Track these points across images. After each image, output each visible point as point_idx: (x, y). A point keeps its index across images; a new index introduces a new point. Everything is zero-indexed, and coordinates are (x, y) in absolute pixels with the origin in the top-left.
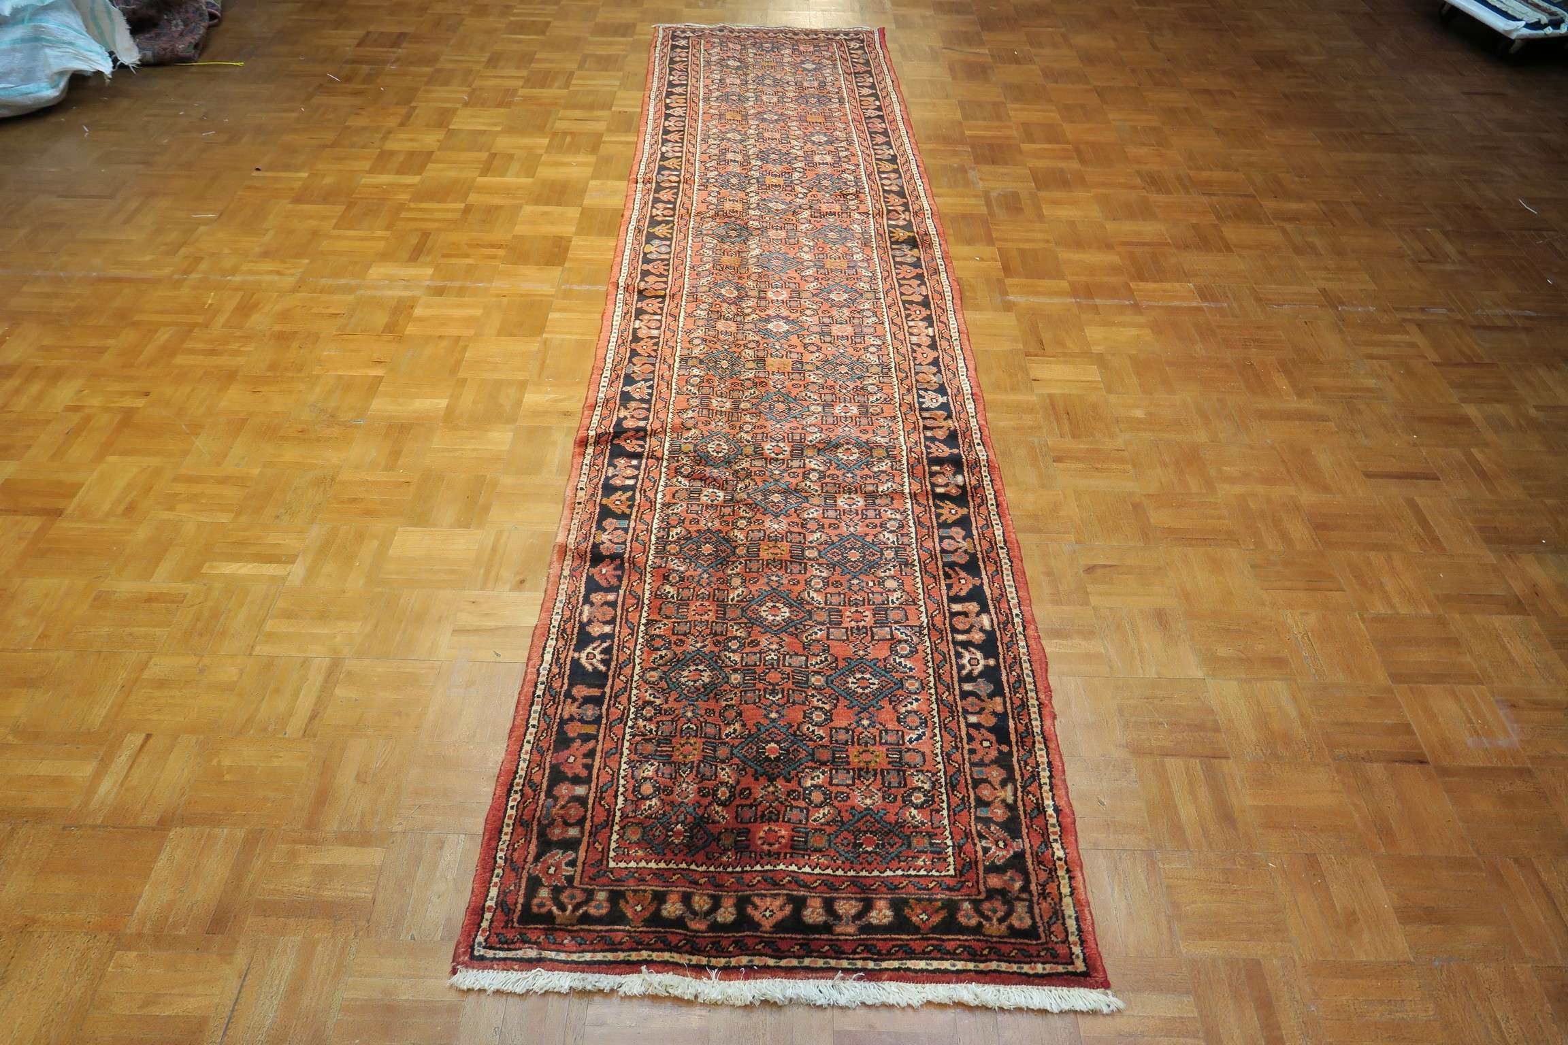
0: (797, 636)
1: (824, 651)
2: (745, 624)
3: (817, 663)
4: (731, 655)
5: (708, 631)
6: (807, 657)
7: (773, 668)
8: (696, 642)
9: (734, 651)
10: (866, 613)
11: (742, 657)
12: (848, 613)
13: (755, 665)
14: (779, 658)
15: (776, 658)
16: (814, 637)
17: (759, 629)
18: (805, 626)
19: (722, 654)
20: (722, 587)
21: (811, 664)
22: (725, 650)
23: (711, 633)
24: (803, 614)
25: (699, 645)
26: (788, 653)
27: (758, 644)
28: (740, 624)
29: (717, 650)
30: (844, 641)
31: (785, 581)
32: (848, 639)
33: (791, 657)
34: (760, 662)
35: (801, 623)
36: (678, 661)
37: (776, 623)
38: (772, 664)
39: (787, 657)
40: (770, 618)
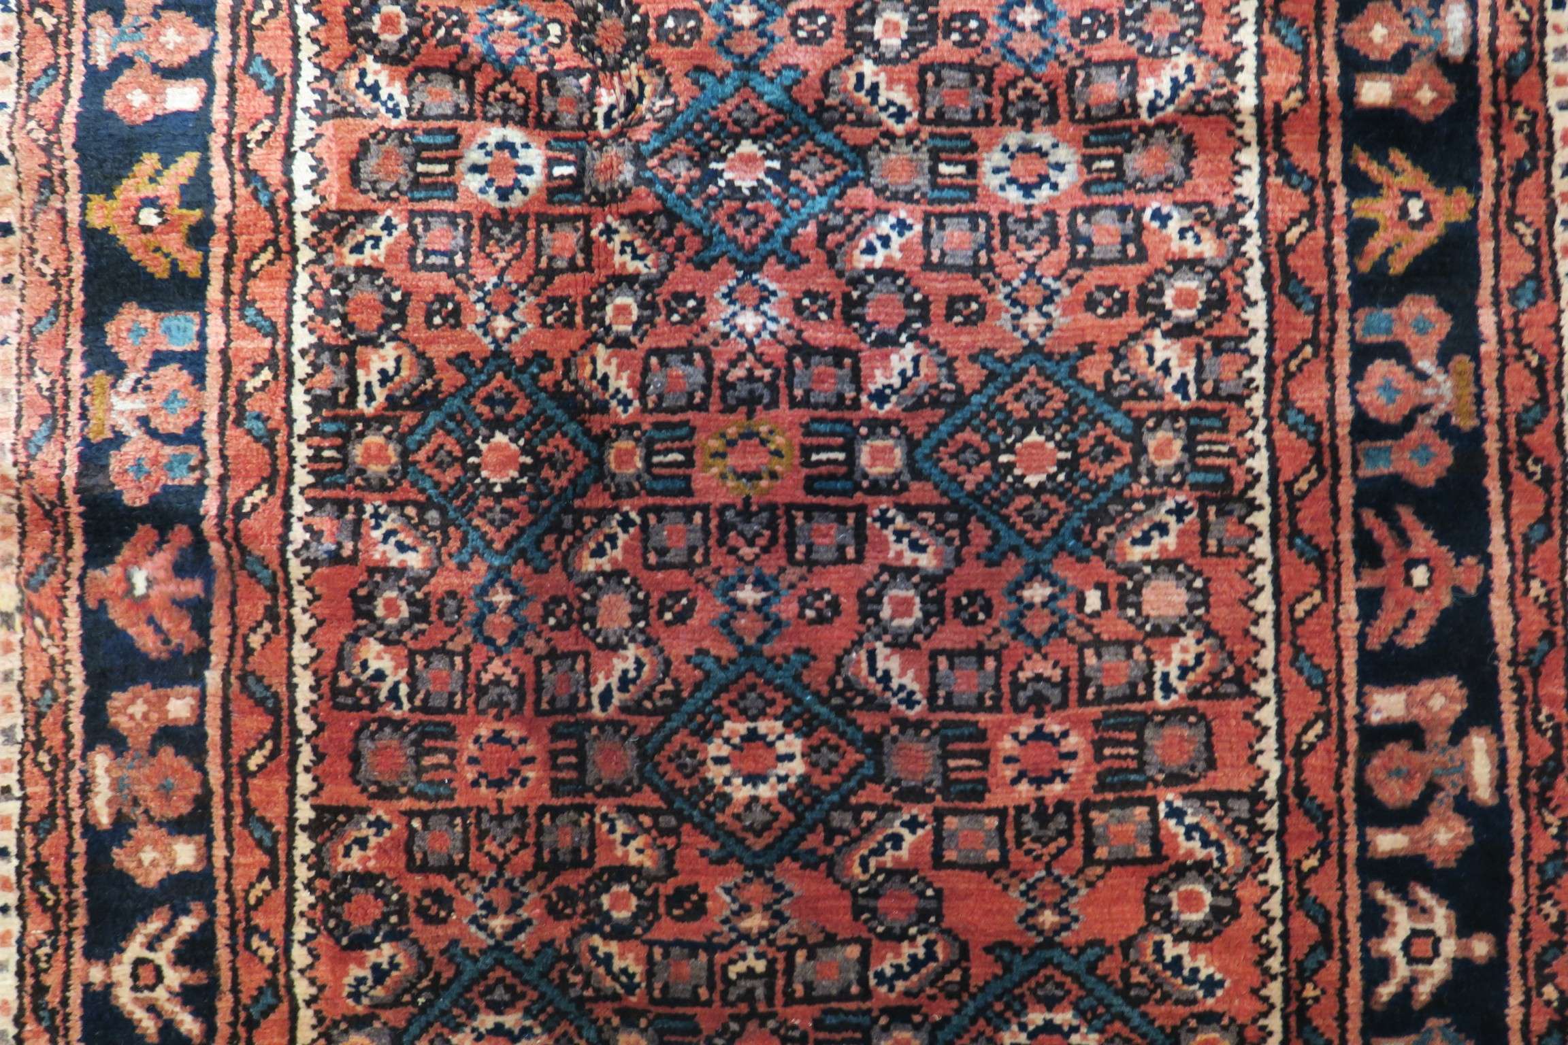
0: (831, 862)
1: (923, 916)
2: (655, 813)
3: (899, 973)
4: (614, 947)
5: (526, 858)
6: (866, 946)
7: (753, 1014)
8: (490, 908)
9: (621, 933)
10: (1073, 741)
11: (650, 959)
12: (1007, 745)
13: (695, 1000)
14: (771, 963)
15: (760, 966)
16: (888, 859)
17: (703, 841)
18: (857, 811)
19: (581, 947)
20: (565, 641)
21: (880, 976)
22: (592, 929)
23: (538, 865)
24: (854, 757)
25: (499, 923)
26: (802, 943)
27: (699, 911)
28: (634, 812)
29: (561, 930)
30: (990, 869)
31: (787, 609)
32: (1004, 862)
33: (811, 956)
34: (711, 987)
35: (843, 805)
36: (436, 988)
37: (759, 816)
38: (749, 996)
39: (800, 956)
40: (741, 792)
